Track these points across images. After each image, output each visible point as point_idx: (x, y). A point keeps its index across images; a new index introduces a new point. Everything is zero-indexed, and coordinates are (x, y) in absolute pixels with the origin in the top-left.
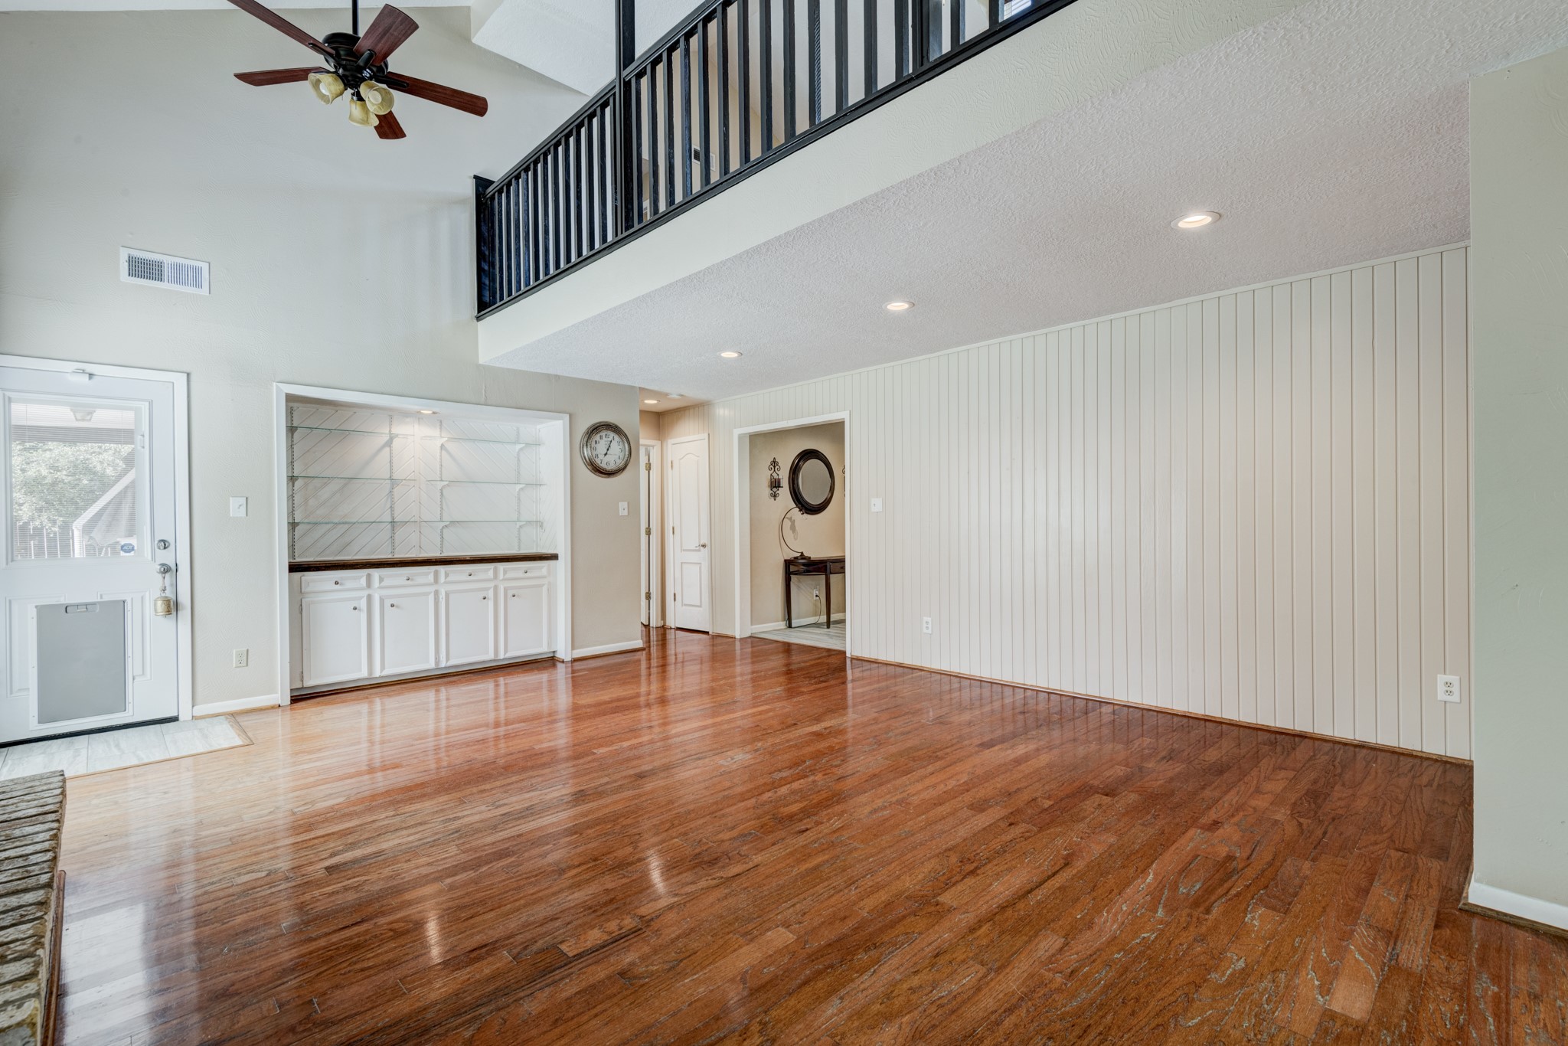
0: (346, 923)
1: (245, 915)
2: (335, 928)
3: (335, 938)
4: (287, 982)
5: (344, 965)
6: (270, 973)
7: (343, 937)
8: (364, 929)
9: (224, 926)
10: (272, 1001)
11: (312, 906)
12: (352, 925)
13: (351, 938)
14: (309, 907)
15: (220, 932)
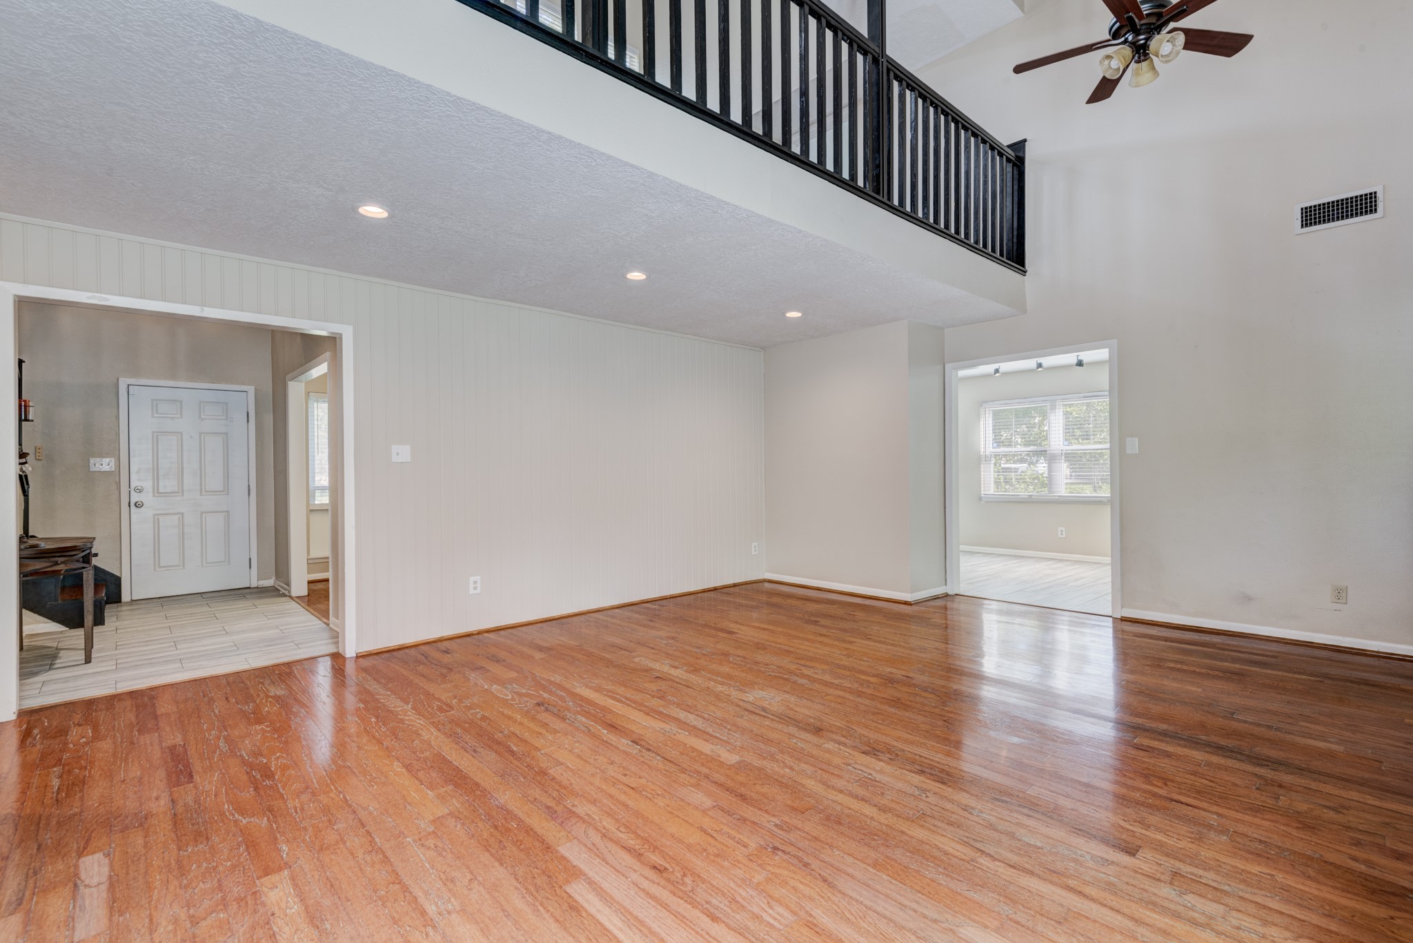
0: (1186, 807)
1: (1248, 869)
2: (1196, 810)
3: (1205, 805)
4: (1261, 806)
5: (1218, 790)
6: (1267, 817)
7: (1198, 802)
8: (1179, 796)
9: (1273, 873)
10: (1280, 804)
11: (1189, 835)
12: (1182, 803)
13: (1194, 798)
14: (1193, 836)
15: (1280, 870)
